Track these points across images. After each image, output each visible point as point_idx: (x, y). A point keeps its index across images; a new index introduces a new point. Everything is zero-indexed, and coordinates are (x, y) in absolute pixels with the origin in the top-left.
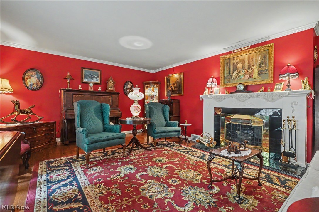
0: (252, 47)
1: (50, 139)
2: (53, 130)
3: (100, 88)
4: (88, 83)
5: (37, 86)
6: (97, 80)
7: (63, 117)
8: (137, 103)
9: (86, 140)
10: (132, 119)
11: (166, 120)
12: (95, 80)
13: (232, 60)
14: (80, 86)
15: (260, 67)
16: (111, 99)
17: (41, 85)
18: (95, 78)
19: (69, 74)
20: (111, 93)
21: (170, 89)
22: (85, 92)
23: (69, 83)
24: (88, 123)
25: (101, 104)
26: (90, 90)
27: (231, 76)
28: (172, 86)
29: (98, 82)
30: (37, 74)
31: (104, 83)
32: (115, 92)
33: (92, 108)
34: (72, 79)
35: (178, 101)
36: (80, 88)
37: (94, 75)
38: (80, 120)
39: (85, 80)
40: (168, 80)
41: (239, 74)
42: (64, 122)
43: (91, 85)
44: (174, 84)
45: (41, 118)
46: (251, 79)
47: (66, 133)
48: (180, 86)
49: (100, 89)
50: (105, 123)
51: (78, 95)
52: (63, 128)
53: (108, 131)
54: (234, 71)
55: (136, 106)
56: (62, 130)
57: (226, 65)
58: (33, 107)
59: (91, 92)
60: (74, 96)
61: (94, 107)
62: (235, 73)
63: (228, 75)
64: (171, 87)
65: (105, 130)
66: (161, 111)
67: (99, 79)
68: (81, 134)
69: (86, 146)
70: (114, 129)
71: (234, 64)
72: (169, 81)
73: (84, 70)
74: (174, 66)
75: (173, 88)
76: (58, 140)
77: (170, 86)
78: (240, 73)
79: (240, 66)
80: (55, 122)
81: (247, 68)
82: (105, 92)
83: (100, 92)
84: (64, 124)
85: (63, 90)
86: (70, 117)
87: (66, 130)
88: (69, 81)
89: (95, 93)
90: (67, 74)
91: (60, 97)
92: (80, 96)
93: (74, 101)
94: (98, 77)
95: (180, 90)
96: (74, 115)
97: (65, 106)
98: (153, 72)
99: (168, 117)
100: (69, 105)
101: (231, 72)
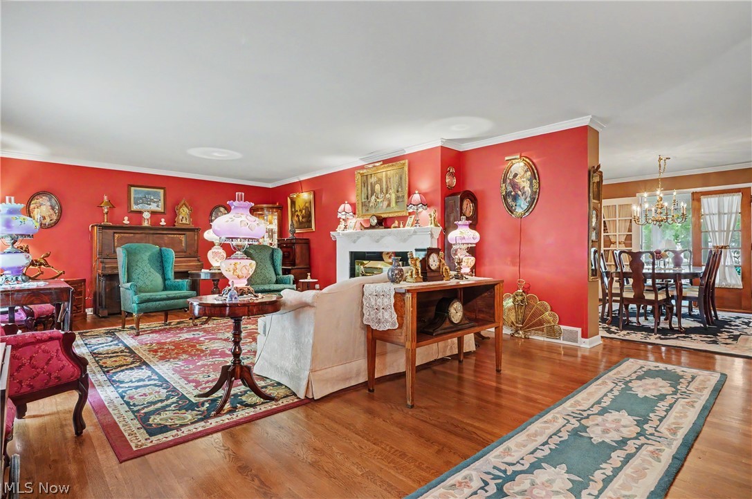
0: (385, 162)
1: (77, 308)
2: (80, 293)
3: (163, 220)
4: (141, 213)
5: (51, 220)
6: (158, 206)
7: (97, 271)
8: (219, 247)
9: (136, 298)
10: (211, 271)
11: (277, 274)
12: (153, 207)
13: (369, 177)
14: (126, 218)
15: (398, 191)
16: (183, 239)
17: (56, 220)
18: (154, 202)
19: (105, 197)
20: (183, 230)
21: (296, 219)
22: (136, 228)
23: (107, 213)
24: (138, 278)
25: (161, 250)
26: (146, 224)
27: (369, 202)
28: (299, 213)
29: (161, 209)
30: (50, 200)
31: (171, 211)
32: (192, 226)
33: (146, 256)
34: (112, 207)
35: (307, 242)
36: (126, 221)
37: (152, 198)
38: (126, 273)
39: (134, 208)
40: (293, 203)
41: (378, 200)
42: (99, 280)
43: (146, 215)
44: (301, 211)
45: (61, 274)
46: (388, 208)
47: (104, 297)
48: (310, 215)
49: (163, 223)
50: (167, 277)
51: (122, 235)
52: (97, 291)
53: (171, 290)
54: (372, 195)
55: (216, 251)
56: (95, 294)
57: (363, 185)
58: (48, 256)
59: (145, 228)
60: (117, 235)
61: (148, 254)
62: (374, 197)
63: (366, 200)
64: (298, 216)
65: (165, 289)
66: (268, 258)
67: (161, 203)
68: (127, 291)
69: (135, 305)
70: (179, 285)
71: (371, 183)
72: (295, 205)
73: (133, 189)
74: (303, 178)
75: (301, 218)
76: (89, 311)
77: (296, 214)
78: (378, 198)
79: (377, 187)
80: (84, 280)
81: (384, 191)
82: (172, 228)
83: (163, 228)
84: (99, 284)
85: (97, 226)
86: (110, 272)
87: (103, 293)
88: (106, 210)
89: (155, 229)
90: (103, 198)
91: (92, 237)
92: (125, 235)
93: (116, 244)
94: (160, 200)
95: (310, 221)
96: (117, 268)
97: (100, 253)
98: (270, 186)
99: (280, 268)
100: (107, 252)
101: (369, 196)
